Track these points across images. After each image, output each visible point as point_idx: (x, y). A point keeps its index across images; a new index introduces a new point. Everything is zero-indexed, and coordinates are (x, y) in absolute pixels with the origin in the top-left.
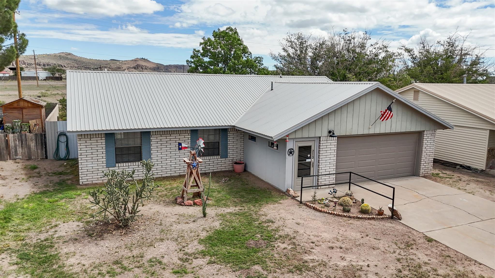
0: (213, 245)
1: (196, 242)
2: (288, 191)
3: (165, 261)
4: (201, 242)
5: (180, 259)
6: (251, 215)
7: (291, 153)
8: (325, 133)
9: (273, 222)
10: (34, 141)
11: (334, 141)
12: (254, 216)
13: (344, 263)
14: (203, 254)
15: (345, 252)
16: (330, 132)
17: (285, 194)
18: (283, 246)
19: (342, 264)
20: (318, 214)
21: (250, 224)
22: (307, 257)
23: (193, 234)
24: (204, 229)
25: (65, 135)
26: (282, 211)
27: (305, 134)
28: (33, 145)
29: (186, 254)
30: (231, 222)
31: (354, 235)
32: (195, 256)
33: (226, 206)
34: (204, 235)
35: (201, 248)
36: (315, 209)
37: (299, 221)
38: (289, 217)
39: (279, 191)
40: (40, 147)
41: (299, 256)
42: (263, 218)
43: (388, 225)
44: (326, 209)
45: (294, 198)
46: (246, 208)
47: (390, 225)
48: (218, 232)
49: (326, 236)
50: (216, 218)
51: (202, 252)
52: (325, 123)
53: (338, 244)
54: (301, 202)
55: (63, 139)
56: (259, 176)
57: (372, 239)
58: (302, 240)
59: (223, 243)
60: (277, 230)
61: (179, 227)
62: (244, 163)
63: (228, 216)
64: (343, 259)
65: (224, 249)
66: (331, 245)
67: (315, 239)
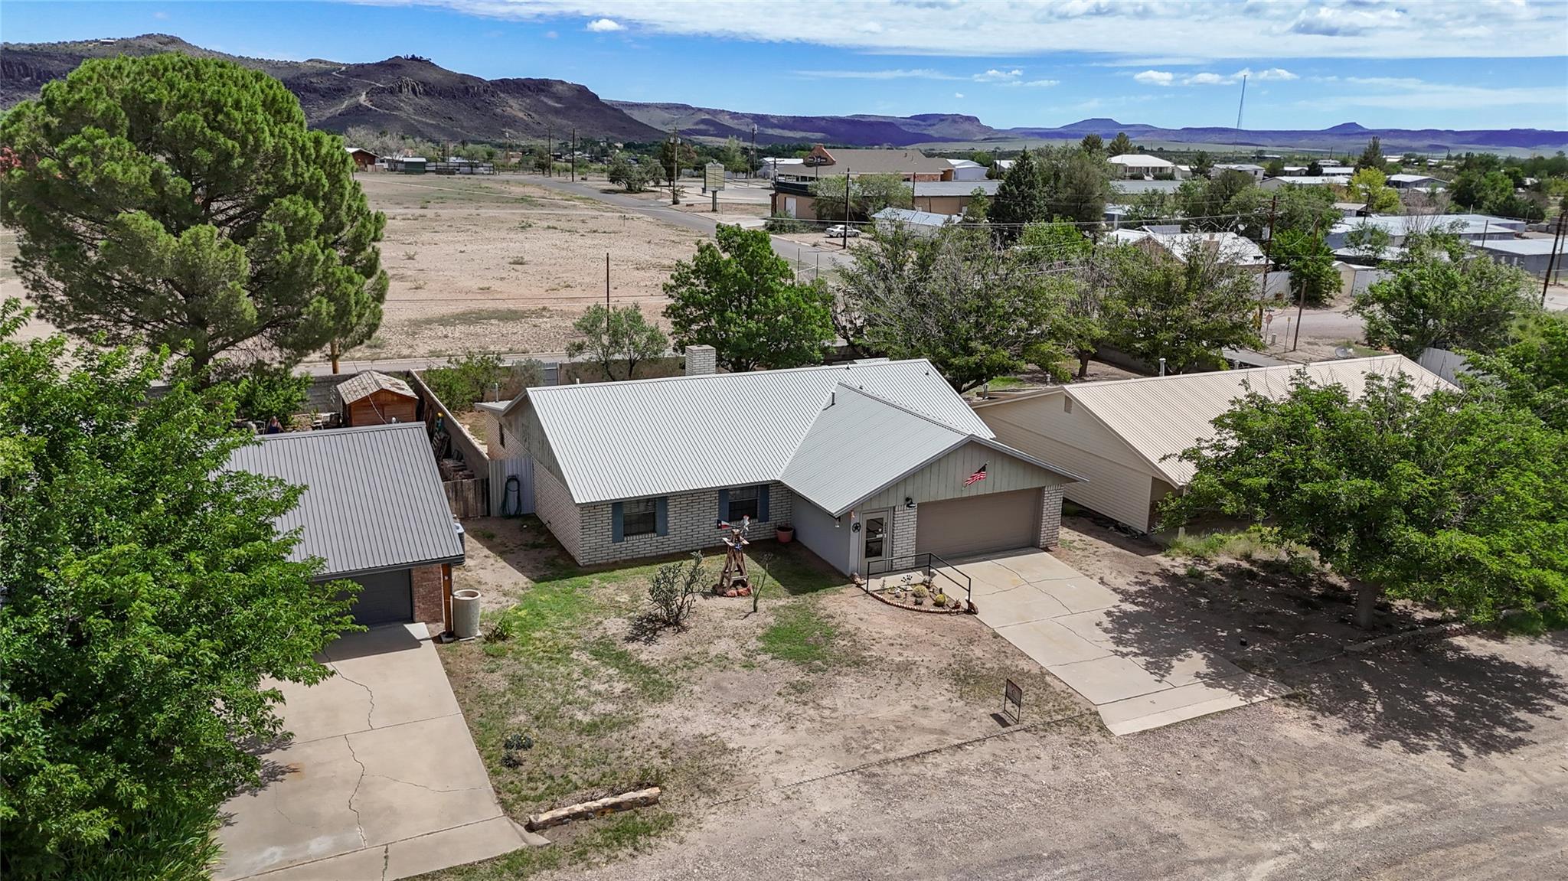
0: (772, 643)
1: (754, 640)
2: (853, 576)
3: (730, 656)
4: (759, 639)
5: (745, 656)
6: (807, 608)
7: (856, 528)
8: (902, 501)
9: (833, 618)
10: (472, 491)
11: (913, 513)
12: (812, 610)
13: (901, 659)
14: (765, 651)
15: (904, 649)
16: (907, 499)
17: (850, 580)
18: (843, 643)
19: (898, 659)
20: (886, 606)
21: (807, 619)
22: (865, 654)
23: (748, 631)
24: (758, 626)
25: (516, 480)
26: (843, 604)
27: (875, 505)
28: (471, 496)
29: (748, 651)
30: (786, 617)
31: (919, 631)
32: (758, 652)
33: (778, 597)
34: (759, 632)
35: (761, 645)
36: (882, 600)
37: (862, 616)
38: (851, 610)
39: (841, 575)
40: (480, 498)
41: (858, 652)
42: (822, 613)
43: (962, 619)
44: (894, 602)
45: (859, 586)
46: (800, 599)
47: (963, 620)
48: (772, 629)
49: (889, 632)
50: (768, 613)
51: (763, 649)
52: (901, 490)
53: (899, 641)
54: (867, 592)
55: (513, 485)
56: (814, 550)
57: (936, 636)
58: (863, 638)
59: (782, 639)
60: (838, 626)
61: (731, 623)
62: (790, 529)
63: (781, 610)
64: (900, 654)
65: (785, 646)
66: (891, 641)
67: (876, 636)
